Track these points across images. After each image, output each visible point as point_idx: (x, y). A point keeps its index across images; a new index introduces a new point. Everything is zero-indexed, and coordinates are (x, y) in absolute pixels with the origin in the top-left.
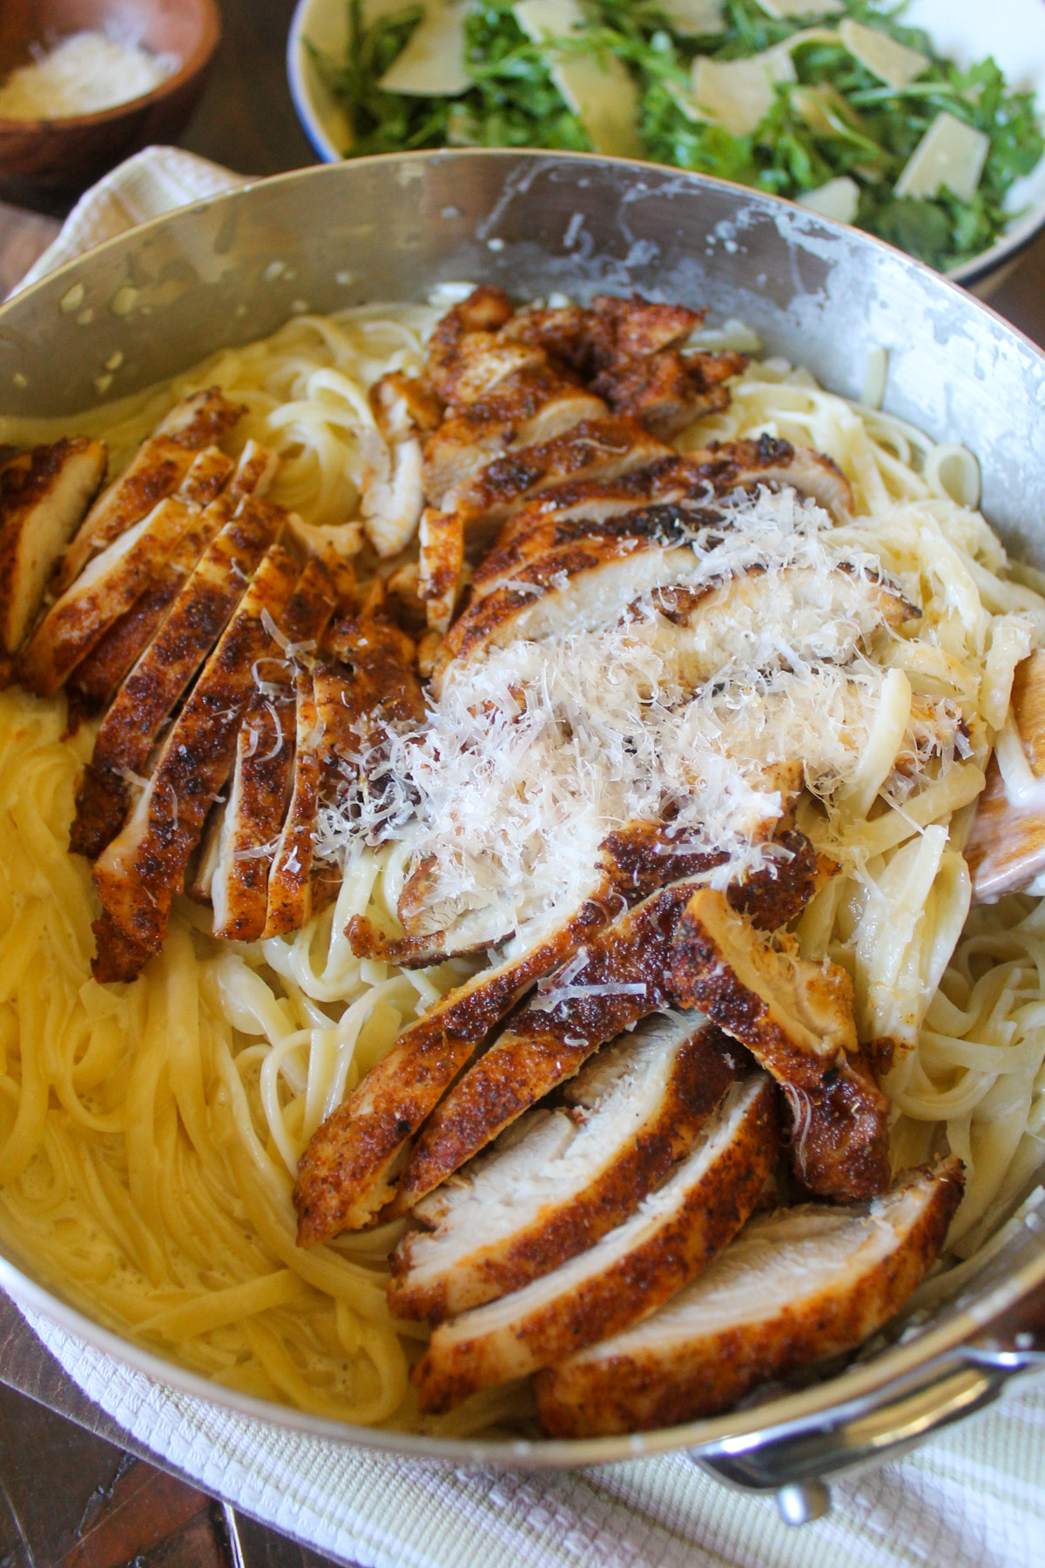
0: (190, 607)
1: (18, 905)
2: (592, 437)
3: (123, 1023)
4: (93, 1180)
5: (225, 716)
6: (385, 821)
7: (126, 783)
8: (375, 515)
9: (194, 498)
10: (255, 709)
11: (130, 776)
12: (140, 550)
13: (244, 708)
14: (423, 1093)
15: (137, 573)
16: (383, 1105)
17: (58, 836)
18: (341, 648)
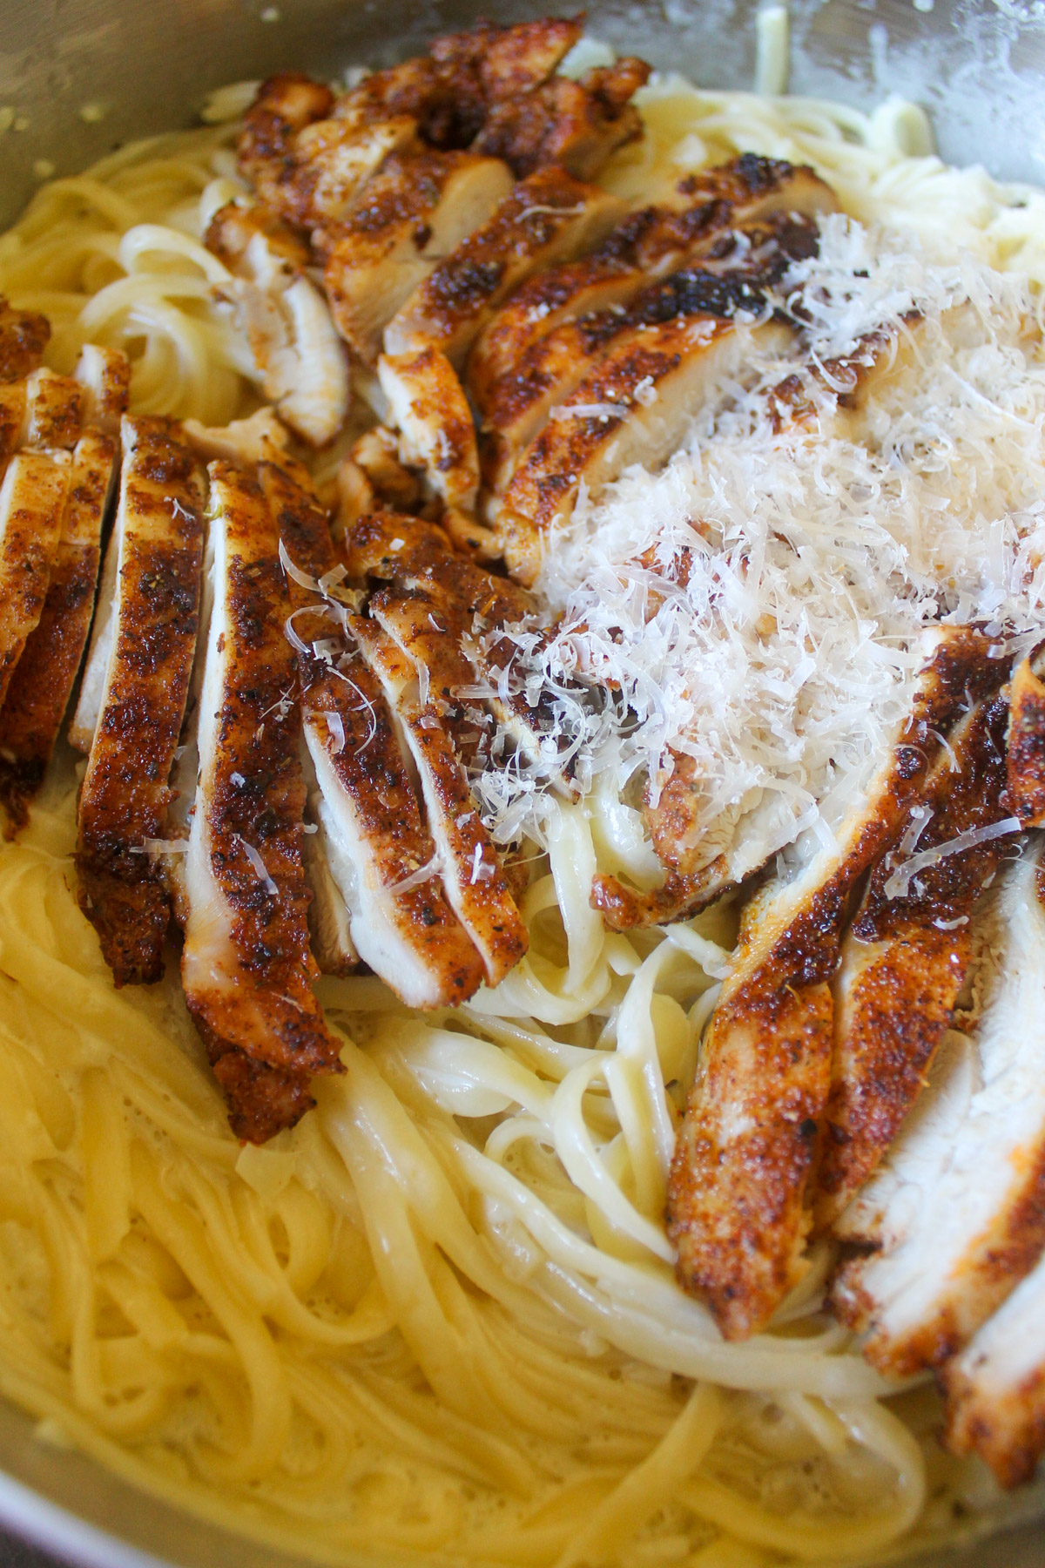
0: (146, 583)
1: (71, 1090)
2: (540, 203)
3: (310, 1179)
4: (376, 1407)
5: (278, 711)
6: (575, 757)
7: (156, 857)
8: (288, 394)
9: (53, 444)
10: (316, 684)
11: (157, 847)
12: (17, 535)
13: (298, 689)
14: (808, 1073)
15: (29, 568)
16: (764, 1113)
17: (84, 970)
18: (371, 562)
